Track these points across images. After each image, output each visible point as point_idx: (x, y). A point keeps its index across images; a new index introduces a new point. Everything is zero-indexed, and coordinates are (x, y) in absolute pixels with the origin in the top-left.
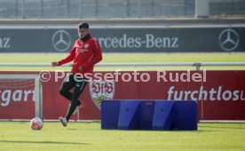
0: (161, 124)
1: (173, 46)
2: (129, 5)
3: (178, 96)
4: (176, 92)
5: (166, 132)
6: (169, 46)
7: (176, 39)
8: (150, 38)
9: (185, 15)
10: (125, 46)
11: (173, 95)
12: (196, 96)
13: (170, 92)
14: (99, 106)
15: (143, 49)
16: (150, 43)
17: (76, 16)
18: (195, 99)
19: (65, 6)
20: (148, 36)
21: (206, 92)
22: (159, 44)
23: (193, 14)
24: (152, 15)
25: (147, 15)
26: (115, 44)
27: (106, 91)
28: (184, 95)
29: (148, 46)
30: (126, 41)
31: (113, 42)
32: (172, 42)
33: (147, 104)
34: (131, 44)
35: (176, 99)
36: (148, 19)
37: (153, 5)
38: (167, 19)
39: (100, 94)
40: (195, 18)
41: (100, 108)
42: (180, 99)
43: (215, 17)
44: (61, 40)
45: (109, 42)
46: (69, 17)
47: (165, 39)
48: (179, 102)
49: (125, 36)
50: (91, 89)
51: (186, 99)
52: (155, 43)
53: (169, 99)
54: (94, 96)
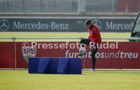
0: (62, 71)
1: (66, 28)
2: (41, 6)
3: (71, 55)
4: (70, 53)
5: (65, 75)
6: (64, 28)
7: (68, 25)
8: (53, 24)
9: (73, 12)
10: (39, 28)
11: (68, 55)
13: (67, 53)
14: (27, 61)
15: (50, 30)
16: (54, 27)
17: (12, 12)
18: (80, 57)
19: (6, 6)
20: (52, 23)
22: (58, 27)
23: (77, 11)
24: (54, 12)
25: (52, 12)
26: (34, 27)
27: (32, 52)
28: (74, 55)
29: (52, 28)
30: (41, 26)
31: (33, 26)
32: (65, 26)
33: (54, 59)
34: (43, 27)
35: (70, 57)
36: (53, 13)
37: (55, 6)
38: (63, 14)
39: (28, 54)
40: (78, 13)
41: (28, 62)
42: (72, 57)
43: (89, 13)
44: (4, 25)
45: (30, 26)
46: (8, 12)
47: (61, 25)
48: (71, 59)
49: (40, 23)
50: (23, 52)
51: (75, 57)
52: (56, 27)
53: (66, 57)
54: (25, 55)
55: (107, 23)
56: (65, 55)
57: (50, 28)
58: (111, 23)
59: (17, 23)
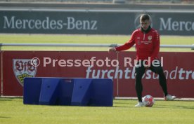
0: (80, 101)
1: (92, 28)
3: (96, 75)
4: (94, 71)
5: (84, 108)
6: (89, 28)
7: (95, 22)
8: (71, 20)
10: (48, 27)
11: (91, 74)
12: (112, 74)
13: (88, 71)
15: (64, 31)
16: (71, 26)
18: (111, 78)
20: (69, 18)
21: (121, 71)
22: (79, 26)
26: (38, 26)
27: (29, 69)
28: (101, 74)
29: (69, 28)
30: (49, 23)
31: (36, 24)
32: (91, 25)
33: (67, 81)
34: (53, 26)
35: (94, 77)
36: (70, 3)
38: (87, 3)
39: (23, 72)
40: (113, 3)
41: (23, 85)
42: (98, 77)
45: (32, 24)
47: (85, 22)
48: (96, 80)
49: (48, 18)
50: (15, 67)
51: (103, 77)
52: (76, 25)
53: (87, 77)
54: (17, 73)
55: (162, 20)
56: (86, 73)
57: (65, 27)
58: (169, 20)
59: (9, 19)
